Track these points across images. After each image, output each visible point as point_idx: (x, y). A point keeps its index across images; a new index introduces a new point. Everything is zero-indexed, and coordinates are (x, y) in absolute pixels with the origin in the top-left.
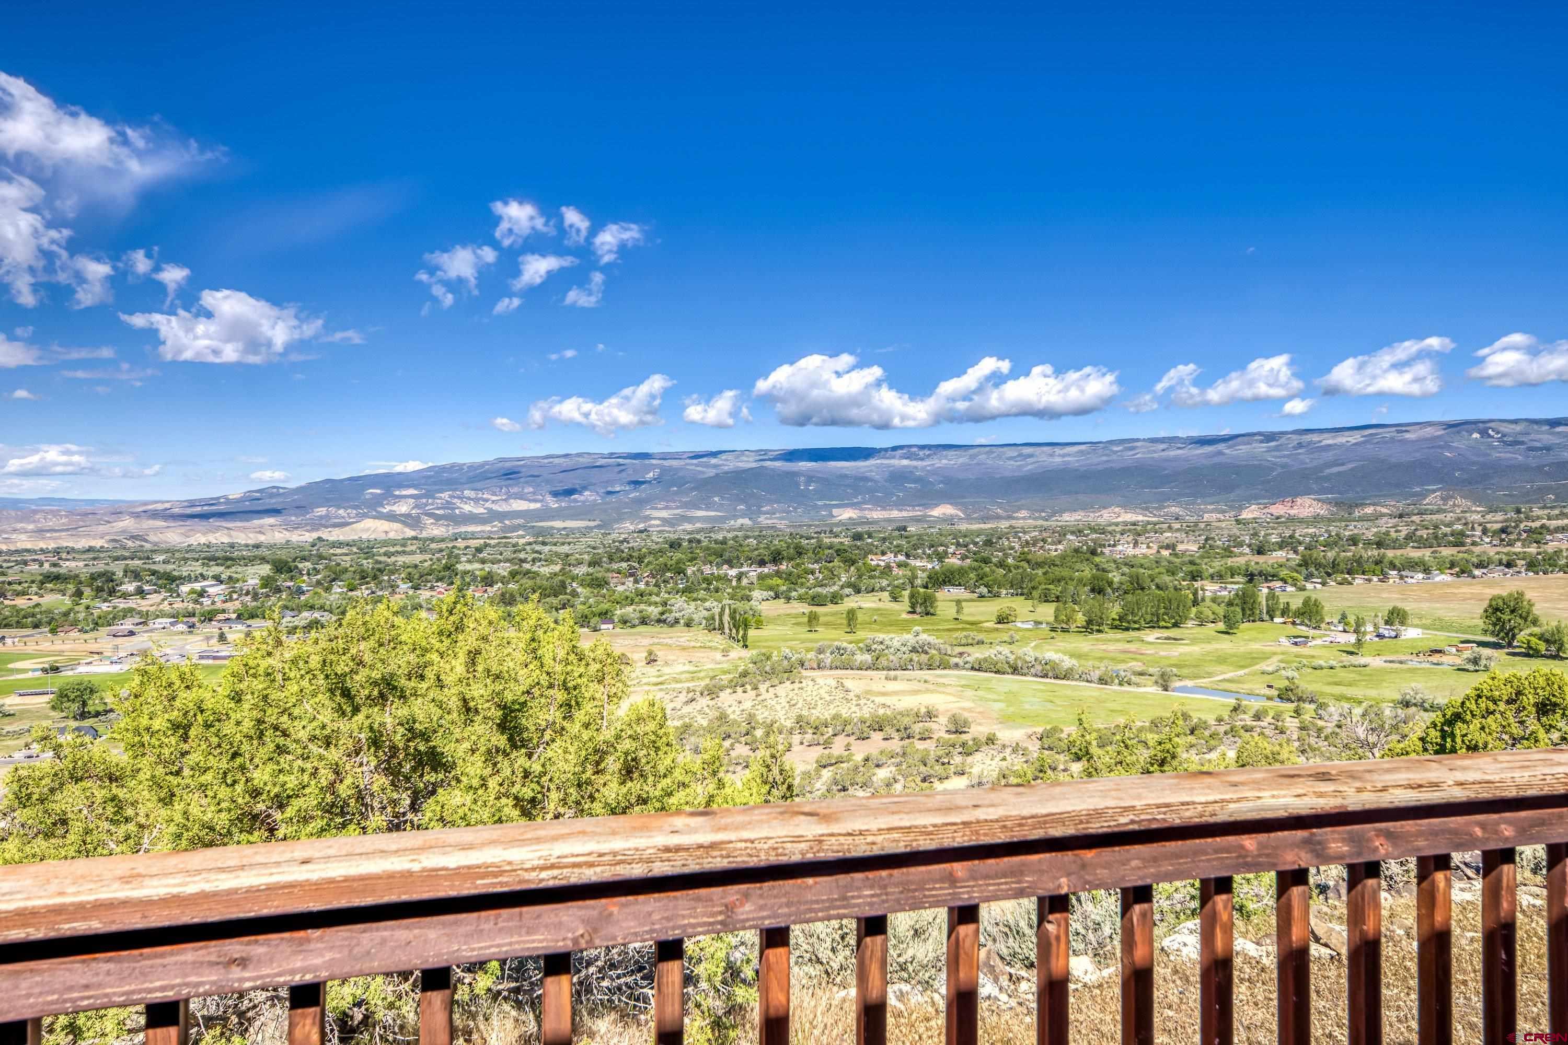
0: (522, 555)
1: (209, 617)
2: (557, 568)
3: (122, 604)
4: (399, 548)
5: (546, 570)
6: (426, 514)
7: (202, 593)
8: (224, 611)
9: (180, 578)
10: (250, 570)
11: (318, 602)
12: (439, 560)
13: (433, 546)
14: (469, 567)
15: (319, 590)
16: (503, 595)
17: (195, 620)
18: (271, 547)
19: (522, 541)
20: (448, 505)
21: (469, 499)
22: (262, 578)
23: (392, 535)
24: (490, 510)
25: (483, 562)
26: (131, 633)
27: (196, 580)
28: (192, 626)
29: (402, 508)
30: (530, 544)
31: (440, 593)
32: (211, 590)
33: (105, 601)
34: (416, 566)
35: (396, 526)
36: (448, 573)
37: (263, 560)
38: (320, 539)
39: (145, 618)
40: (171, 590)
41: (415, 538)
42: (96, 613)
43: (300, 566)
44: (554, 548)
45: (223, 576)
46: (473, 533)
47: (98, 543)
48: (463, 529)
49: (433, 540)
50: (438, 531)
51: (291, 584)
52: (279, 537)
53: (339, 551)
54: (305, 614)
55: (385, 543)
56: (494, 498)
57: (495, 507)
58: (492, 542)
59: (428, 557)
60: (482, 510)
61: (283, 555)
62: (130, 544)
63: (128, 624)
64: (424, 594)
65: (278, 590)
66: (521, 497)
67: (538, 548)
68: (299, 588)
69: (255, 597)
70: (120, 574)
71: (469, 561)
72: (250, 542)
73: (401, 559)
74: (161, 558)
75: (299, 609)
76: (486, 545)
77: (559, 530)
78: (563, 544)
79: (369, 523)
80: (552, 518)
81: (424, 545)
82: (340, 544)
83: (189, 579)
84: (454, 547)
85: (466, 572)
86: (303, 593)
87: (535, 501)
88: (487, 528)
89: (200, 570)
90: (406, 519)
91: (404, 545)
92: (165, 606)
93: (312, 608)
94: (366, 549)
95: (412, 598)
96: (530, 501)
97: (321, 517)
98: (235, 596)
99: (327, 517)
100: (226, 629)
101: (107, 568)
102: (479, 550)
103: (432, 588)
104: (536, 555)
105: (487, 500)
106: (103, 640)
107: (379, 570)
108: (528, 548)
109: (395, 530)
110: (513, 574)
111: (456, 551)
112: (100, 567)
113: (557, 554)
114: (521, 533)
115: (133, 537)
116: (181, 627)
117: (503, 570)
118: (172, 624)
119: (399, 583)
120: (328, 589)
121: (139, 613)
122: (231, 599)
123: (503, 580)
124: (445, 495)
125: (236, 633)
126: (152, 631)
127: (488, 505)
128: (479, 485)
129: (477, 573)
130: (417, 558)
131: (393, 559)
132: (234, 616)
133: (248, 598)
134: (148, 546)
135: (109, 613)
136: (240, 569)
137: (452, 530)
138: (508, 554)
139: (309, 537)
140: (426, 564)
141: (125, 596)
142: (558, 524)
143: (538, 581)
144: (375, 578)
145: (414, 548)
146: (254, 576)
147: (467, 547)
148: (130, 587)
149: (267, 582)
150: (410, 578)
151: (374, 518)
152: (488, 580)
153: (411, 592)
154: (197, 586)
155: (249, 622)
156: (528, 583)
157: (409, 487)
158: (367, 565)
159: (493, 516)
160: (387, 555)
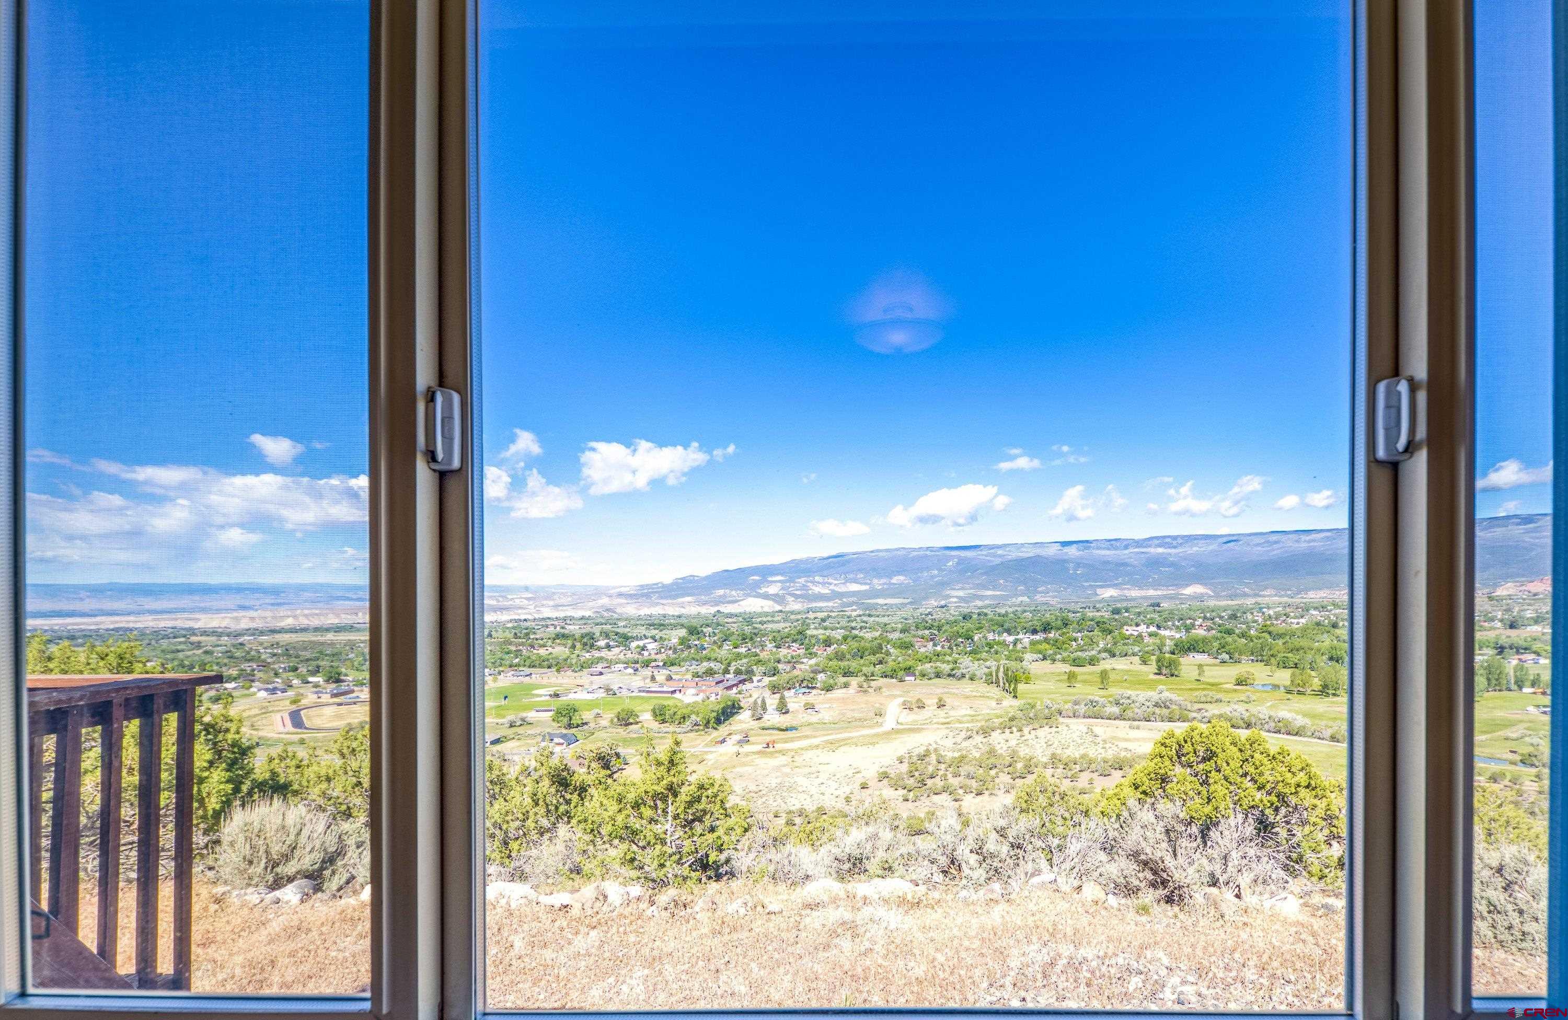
0: (853, 624)
1: (646, 664)
2: (877, 634)
3: (597, 654)
4: (769, 618)
5: (868, 636)
6: (789, 594)
7: (644, 648)
8: (655, 660)
9: (632, 637)
10: (674, 633)
11: (713, 656)
12: (795, 627)
13: (793, 617)
14: (815, 632)
15: (715, 647)
16: (836, 653)
17: (638, 666)
18: (688, 617)
19: (854, 614)
20: (804, 587)
21: (819, 583)
22: (680, 638)
23: (766, 609)
24: (833, 591)
25: (826, 629)
26: (601, 674)
27: (641, 639)
28: (636, 670)
29: (773, 590)
30: (860, 616)
31: (794, 651)
32: (650, 647)
33: (588, 652)
34: (779, 631)
35: (770, 603)
36: (800, 636)
37: (683, 626)
38: (718, 611)
39: (610, 664)
40: (625, 646)
41: (781, 611)
42: (582, 659)
43: (705, 630)
44: (877, 619)
45: (657, 637)
46: (821, 608)
47: (587, 614)
48: (814, 605)
49: (792, 613)
50: (797, 606)
51: (697, 642)
52: (693, 610)
53: (730, 620)
54: (705, 664)
55: (760, 615)
56: (836, 582)
57: (836, 589)
58: (833, 614)
59: (788, 625)
60: (827, 591)
61: (695, 623)
62: (606, 614)
63: (599, 667)
64: (783, 652)
65: (690, 647)
66: (855, 581)
67: (865, 619)
68: (702, 645)
69: (675, 651)
70: (598, 634)
71: (816, 628)
72: (676, 614)
73: (770, 626)
74: (621, 624)
75: (700, 661)
76: (829, 617)
77: (882, 605)
78: (884, 616)
79: (751, 600)
80: (877, 597)
81: (786, 616)
82: (731, 615)
83: (637, 638)
84: (807, 618)
85: (812, 636)
86: (705, 649)
87: (866, 584)
88: (830, 604)
89: (644, 632)
90: (777, 598)
91: (773, 617)
92: (622, 656)
93: (709, 659)
94: (748, 619)
95: (775, 654)
96: (861, 584)
97: (720, 596)
98: (663, 650)
99: (724, 596)
100: (656, 673)
101: (591, 630)
102: (823, 620)
103: (789, 647)
104: (863, 624)
105: (831, 584)
106: (584, 678)
107: (755, 634)
108: (858, 619)
109: (768, 606)
110: (845, 638)
111: (808, 621)
112: (587, 629)
113: (878, 624)
114: (854, 607)
115: (608, 610)
116: (630, 671)
117: (838, 634)
118: (625, 668)
119: (767, 643)
120: (720, 647)
121: (607, 660)
122: (660, 653)
123: (838, 642)
124: (802, 580)
125: (661, 676)
126: (612, 672)
127: (832, 587)
128: (825, 573)
129: (821, 637)
130: (780, 626)
131: (765, 626)
132: (661, 664)
133: (671, 652)
134: (616, 616)
135: (589, 660)
136: (667, 632)
137: (807, 606)
138: (844, 623)
139: (713, 610)
140: (786, 630)
141: (599, 649)
142: (881, 601)
143: (862, 644)
144: (751, 639)
145: (779, 618)
146: (675, 636)
147: (815, 618)
148: (602, 643)
149: (683, 641)
150: (774, 640)
151: (755, 596)
152: (828, 643)
153: (774, 650)
154: (641, 643)
155: (670, 668)
156: (855, 645)
157: (777, 574)
158: (748, 630)
159: (835, 595)
160: (762, 623)
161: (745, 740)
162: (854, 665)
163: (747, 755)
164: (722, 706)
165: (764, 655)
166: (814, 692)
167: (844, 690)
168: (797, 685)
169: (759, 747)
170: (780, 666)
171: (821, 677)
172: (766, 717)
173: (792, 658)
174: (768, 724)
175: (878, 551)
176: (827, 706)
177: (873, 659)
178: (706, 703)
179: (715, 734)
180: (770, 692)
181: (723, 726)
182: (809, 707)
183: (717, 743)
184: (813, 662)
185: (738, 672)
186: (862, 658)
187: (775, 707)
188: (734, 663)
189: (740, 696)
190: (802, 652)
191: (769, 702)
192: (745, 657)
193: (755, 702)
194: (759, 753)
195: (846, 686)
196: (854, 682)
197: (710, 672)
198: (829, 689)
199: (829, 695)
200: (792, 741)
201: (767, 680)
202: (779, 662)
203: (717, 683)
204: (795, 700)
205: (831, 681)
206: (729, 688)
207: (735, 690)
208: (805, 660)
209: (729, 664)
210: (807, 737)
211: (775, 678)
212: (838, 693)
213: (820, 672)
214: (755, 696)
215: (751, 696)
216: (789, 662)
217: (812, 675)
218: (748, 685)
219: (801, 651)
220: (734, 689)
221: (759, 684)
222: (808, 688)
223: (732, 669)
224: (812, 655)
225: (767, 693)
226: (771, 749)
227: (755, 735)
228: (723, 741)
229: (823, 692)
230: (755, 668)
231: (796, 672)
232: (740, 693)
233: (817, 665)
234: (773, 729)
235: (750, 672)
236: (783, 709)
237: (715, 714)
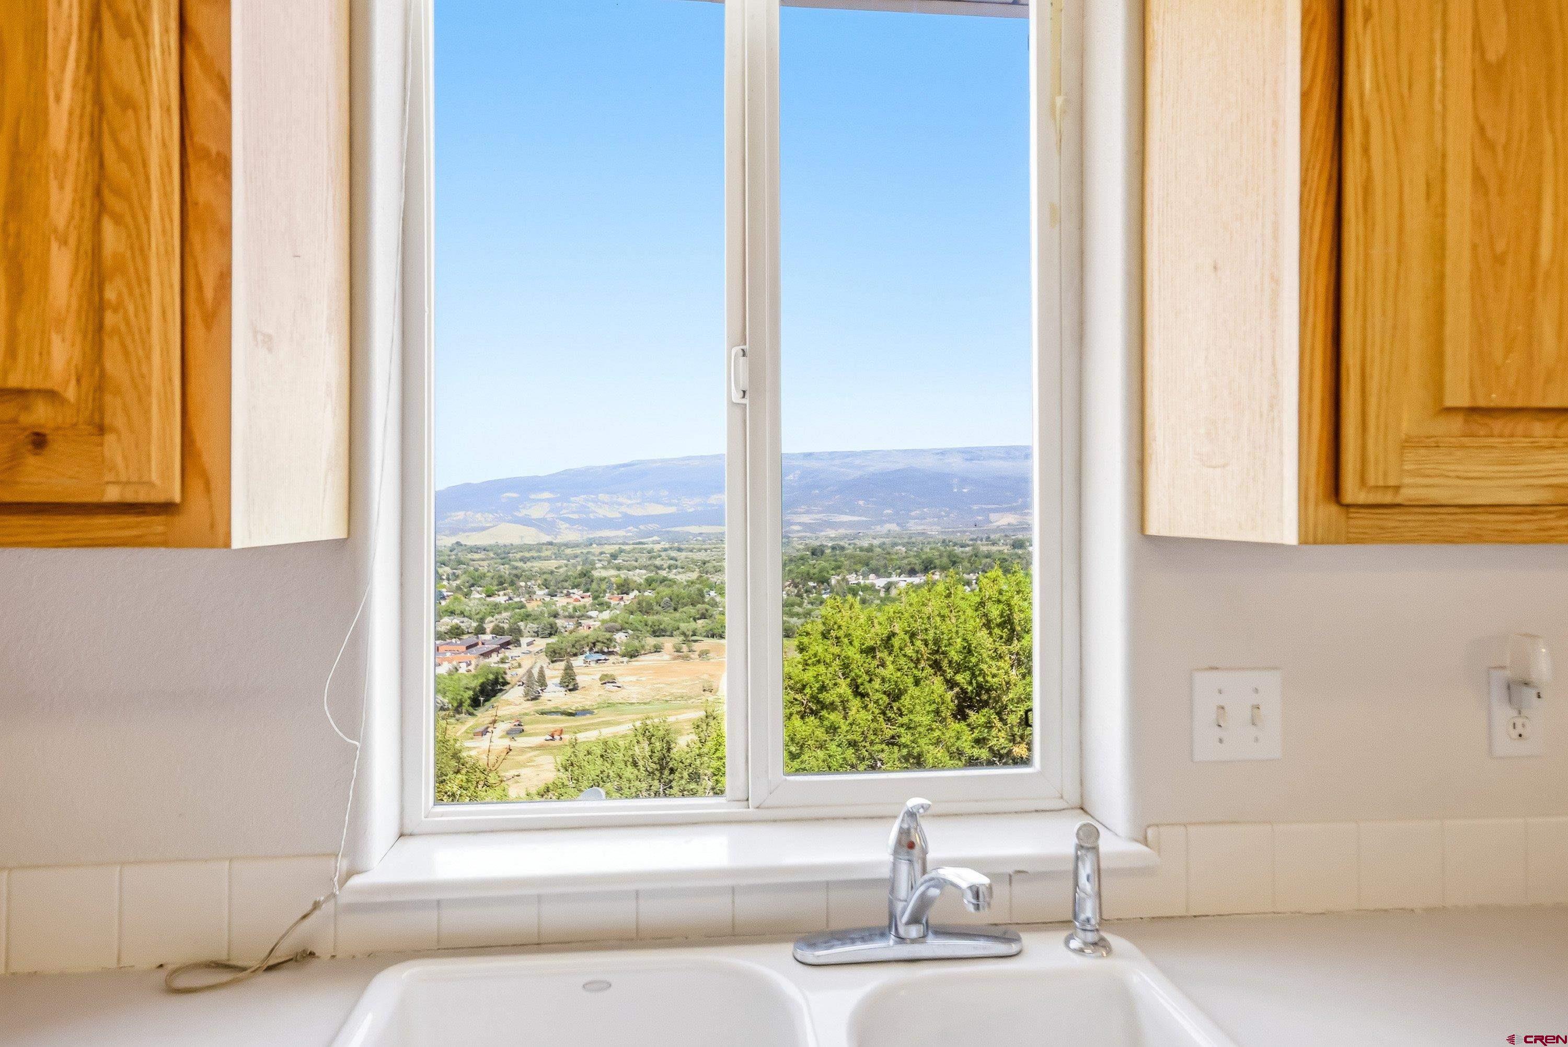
0: (658, 562)
2: (694, 576)
4: (534, 554)
5: (682, 578)
6: (561, 519)
11: (458, 608)
12: (575, 566)
13: (569, 551)
14: (604, 574)
15: (460, 596)
16: (639, 603)
19: (657, 547)
20: (583, 509)
21: (604, 503)
23: (528, 541)
24: (626, 515)
25: (619, 569)
29: (536, 512)
30: (665, 550)
31: (577, 600)
34: (552, 573)
35: (533, 531)
36: (584, 580)
38: (458, 543)
41: (551, 544)
44: (691, 555)
46: (608, 538)
48: (598, 534)
49: (567, 545)
50: (573, 536)
53: (476, 556)
54: (447, 619)
55: (520, 548)
56: (629, 502)
57: (630, 511)
58: (627, 548)
59: (563, 563)
60: (617, 515)
64: (560, 602)
66: (657, 500)
67: (673, 554)
71: (604, 568)
73: (537, 565)
76: (621, 551)
77: (695, 535)
78: (700, 550)
79: (505, 527)
80: (689, 524)
81: (558, 549)
82: (475, 549)
84: (588, 553)
85: (602, 579)
86: (444, 598)
87: (671, 505)
88: (621, 533)
90: (541, 523)
91: (539, 551)
93: (452, 613)
94: (503, 554)
95: (549, 605)
96: (665, 504)
97: (459, 521)
99: (465, 521)
102: (614, 556)
103: (568, 595)
104: (672, 562)
105: (621, 504)
107: (517, 576)
108: (663, 554)
109: (531, 536)
110: (649, 582)
111: (592, 558)
113: (694, 562)
114: (656, 538)
117: (639, 576)
119: (536, 588)
120: (467, 595)
123: (640, 588)
124: (581, 499)
127: (623, 509)
128: (613, 488)
129: (613, 580)
130: (552, 564)
131: (529, 564)
137: (588, 536)
138: (644, 560)
140: (561, 570)
142: (694, 529)
143: (675, 590)
144: (512, 583)
145: (548, 553)
147: (601, 553)
150: (546, 585)
151: (509, 522)
152: (624, 588)
153: (548, 599)
156: (665, 591)
157: (543, 490)
158: (505, 570)
159: (628, 520)
160: (523, 560)
161: (518, 730)
162: (666, 619)
163: (523, 750)
164: (481, 681)
165: (532, 607)
166: (612, 658)
167: (655, 656)
168: (587, 649)
169: (539, 740)
170: (560, 622)
171: (620, 637)
172: (545, 696)
173: (575, 610)
174: (549, 706)
175: (689, 458)
176: (633, 678)
177: (692, 610)
178: (456, 677)
179: (471, 722)
180: (548, 660)
181: (481, 709)
182: (608, 680)
183: (476, 734)
184: (606, 615)
185: (498, 631)
186: (675, 610)
187: (558, 680)
188: (489, 619)
189: (506, 666)
190: (588, 601)
191: (548, 673)
192: (506, 609)
193: (529, 673)
194: (540, 747)
195: (657, 649)
196: (668, 643)
197: (456, 632)
198: (633, 654)
199: (635, 663)
200: (586, 730)
201: (541, 643)
202: (556, 616)
203: (468, 648)
204: (586, 670)
205: (636, 643)
206: (487, 655)
207: (495, 658)
208: (593, 614)
209: (482, 620)
210: (608, 724)
211: (553, 640)
212: (645, 660)
213: (618, 630)
214: (526, 664)
215: (520, 666)
216: (571, 617)
217: (608, 635)
218: (513, 652)
219: (586, 600)
220: (494, 655)
221: (530, 648)
222: (603, 653)
223: (489, 627)
224: (603, 606)
225: (544, 661)
226: (557, 742)
227: (532, 723)
228: (484, 732)
229: (626, 659)
230: (522, 624)
231: (583, 631)
232: (503, 661)
233: (613, 620)
234: (556, 713)
235: (516, 632)
236: (570, 683)
237: (471, 693)
